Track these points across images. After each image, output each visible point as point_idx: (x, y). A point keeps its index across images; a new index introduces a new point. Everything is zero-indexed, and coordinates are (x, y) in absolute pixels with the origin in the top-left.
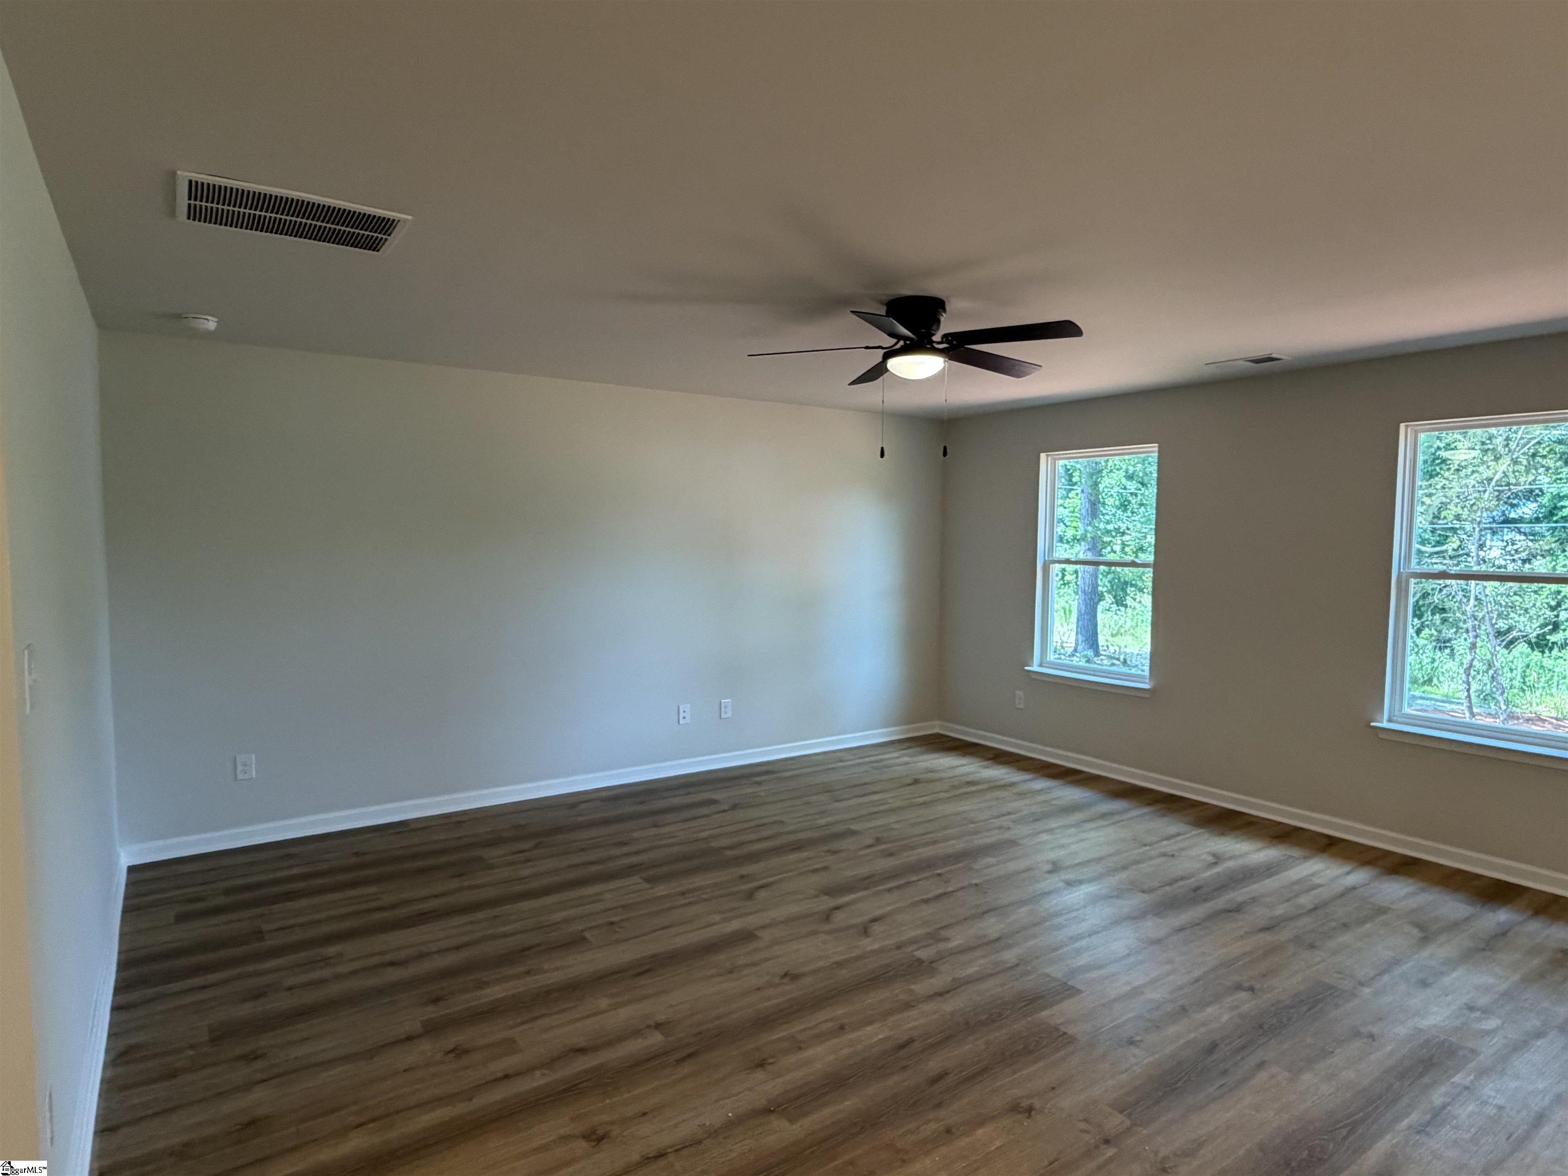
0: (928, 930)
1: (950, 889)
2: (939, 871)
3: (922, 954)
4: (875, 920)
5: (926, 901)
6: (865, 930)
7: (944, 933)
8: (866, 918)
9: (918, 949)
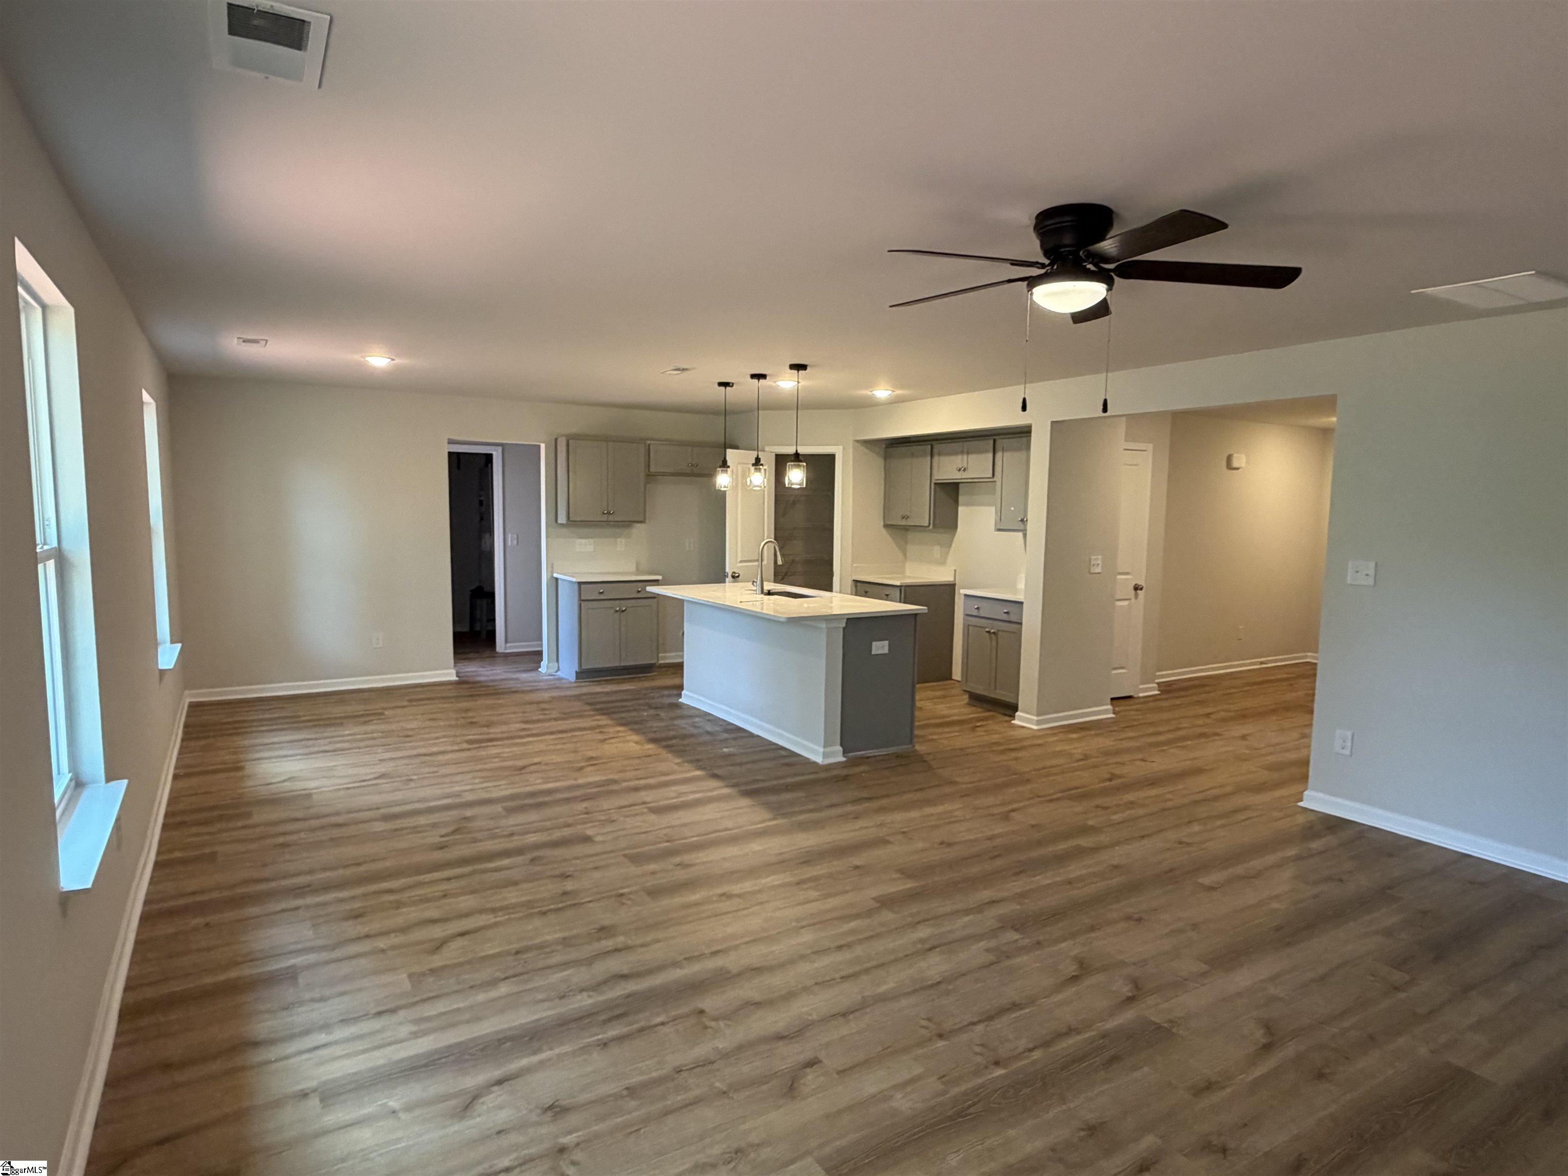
0: (1008, 963)
1: (980, 1028)
2: (1000, 1072)
3: (1013, 936)
4: (1074, 979)
5: (1015, 1006)
6: (1084, 968)
7: (991, 957)
8: (1088, 982)
9: (1017, 941)
